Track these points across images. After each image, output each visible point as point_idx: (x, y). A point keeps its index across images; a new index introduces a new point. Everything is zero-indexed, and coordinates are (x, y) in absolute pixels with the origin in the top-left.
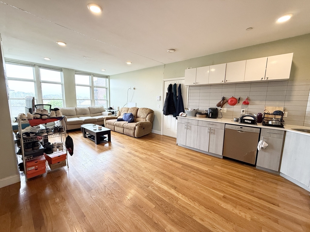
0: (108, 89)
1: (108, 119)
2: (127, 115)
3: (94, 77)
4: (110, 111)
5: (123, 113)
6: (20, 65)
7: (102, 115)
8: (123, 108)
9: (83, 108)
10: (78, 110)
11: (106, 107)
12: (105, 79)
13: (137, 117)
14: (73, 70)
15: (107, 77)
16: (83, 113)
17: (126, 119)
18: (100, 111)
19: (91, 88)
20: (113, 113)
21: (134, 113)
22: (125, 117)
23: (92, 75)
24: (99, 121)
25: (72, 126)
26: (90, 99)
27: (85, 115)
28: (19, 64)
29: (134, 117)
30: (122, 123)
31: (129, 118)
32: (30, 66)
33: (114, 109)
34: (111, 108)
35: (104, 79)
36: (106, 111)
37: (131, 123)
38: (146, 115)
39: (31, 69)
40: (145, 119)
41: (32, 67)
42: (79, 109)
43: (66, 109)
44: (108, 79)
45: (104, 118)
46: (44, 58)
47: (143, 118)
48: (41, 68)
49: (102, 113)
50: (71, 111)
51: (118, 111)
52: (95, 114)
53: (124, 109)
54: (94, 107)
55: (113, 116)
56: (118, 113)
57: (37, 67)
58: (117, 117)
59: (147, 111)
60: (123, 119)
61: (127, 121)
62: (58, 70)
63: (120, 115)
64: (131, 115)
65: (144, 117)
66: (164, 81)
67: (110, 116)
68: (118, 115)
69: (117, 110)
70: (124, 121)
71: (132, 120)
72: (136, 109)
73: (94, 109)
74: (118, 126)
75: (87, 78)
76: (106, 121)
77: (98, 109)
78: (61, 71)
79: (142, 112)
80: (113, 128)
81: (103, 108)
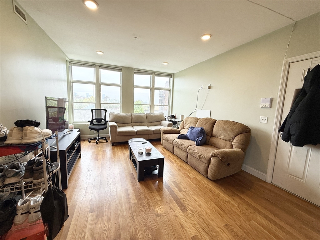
0: (171, 92)
1: (166, 132)
2: (195, 130)
3: (155, 77)
4: (170, 121)
5: (187, 126)
6: (83, 67)
7: (161, 125)
8: (189, 118)
9: (140, 114)
10: (133, 116)
11: (166, 114)
12: (169, 78)
13: (212, 136)
14: (132, 68)
15: (171, 76)
16: (139, 121)
17: (192, 138)
18: (158, 120)
19: (151, 90)
20: (175, 123)
21: (206, 128)
22: (191, 133)
23: (153, 74)
24: (155, 134)
25: (122, 137)
26: (149, 104)
27: (141, 124)
28: (82, 65)
29: (207, 135)
30: (186, 143)
31: (198, 137)
32: (91, 67)
33: (176, 118)
34: (173, 117)
35: (167, 79)
36: (167, 119)
37: (200, 145)
38: (232, 136)
39: (92, 70)
40: (229, 143)
41: (93, 67)
42: (135, 115)
43: (121, 115)
44: (172, 79)
45: (161, 131)
46: (97, 51)
47: (225, 140)
48: (101, 68)
49: (161, 122)
50: (125, 118)
51: (182, 121)
52: (153, 124)
53: (190, 120)
54: (152, 114)
55: (174, 128)
56: (181, 123)
57: (98, 67)
58: (179, 130)
59: (235, 127)
60: (188, 135)
61: (194, 141)
62: (118, 70)
63: (183, 128)
64: (202, 132)
65: (228, 138)
66: (290, 63)
67: (170, 128)
68: (181, 128)
69: (180, 120)
70: (189, 139)
71: (203, 140)
72: (210, 122)
73: (152, 117)
74: (179, 147)
75: (148, 77)
76: (164, 135)
77: (156, 116)
78: (120, 71)
79: (224, 130)
80: (172, 148)
81: (163, 116)
